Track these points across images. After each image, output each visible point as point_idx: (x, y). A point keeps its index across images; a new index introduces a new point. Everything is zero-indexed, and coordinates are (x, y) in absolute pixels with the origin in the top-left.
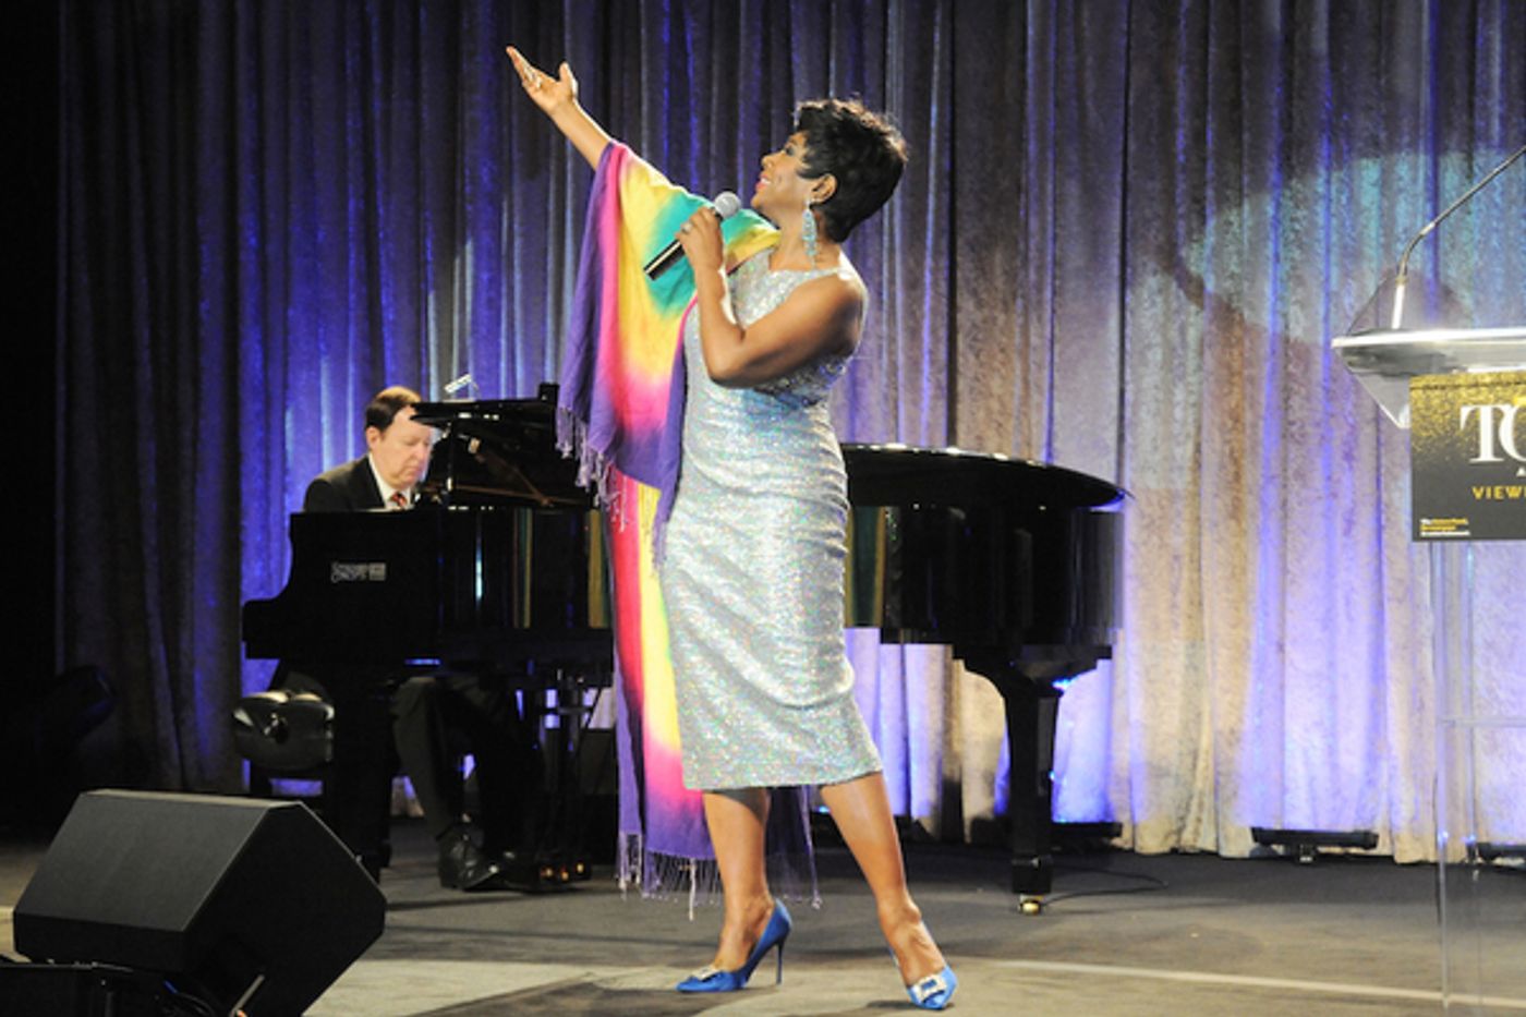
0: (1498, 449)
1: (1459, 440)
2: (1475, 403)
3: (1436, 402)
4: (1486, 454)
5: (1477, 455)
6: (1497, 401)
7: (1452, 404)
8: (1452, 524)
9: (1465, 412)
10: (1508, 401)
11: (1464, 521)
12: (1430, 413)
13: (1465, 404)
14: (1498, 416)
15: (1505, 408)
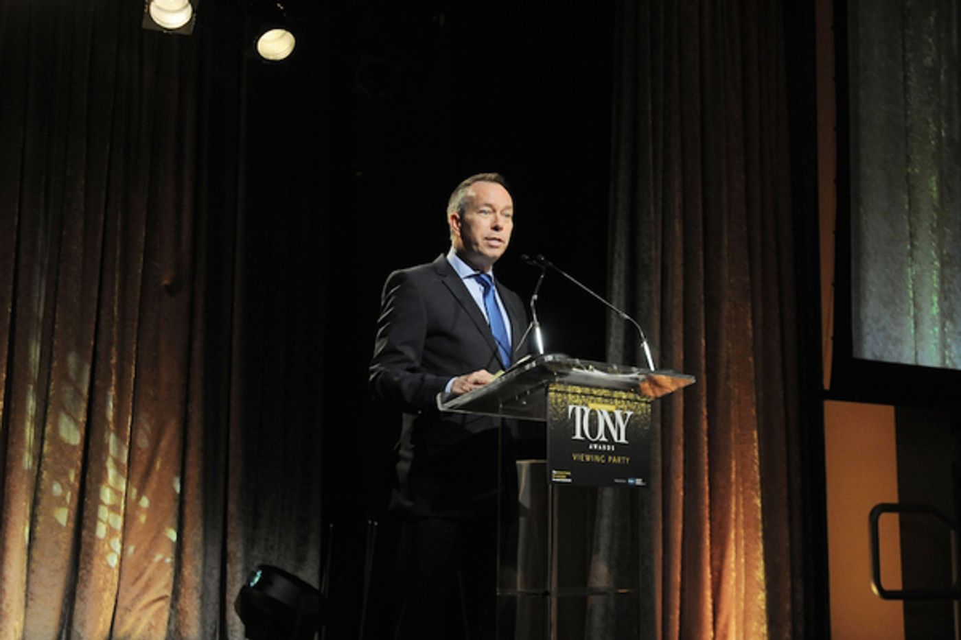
0: (583, 434)
1: (568, 425)
2: (575, 404)
3: (559, 400)
4: (578, 436)
5: (574, 435)
6: (582, 404)
7: (566, 403)
8: (565, 475)
9: (571, 408)
10: (587, 405)
11: (569, 473)
12: (556, 406)
13: (570, 404)
14: (583, 412)
15: (585, 408)
